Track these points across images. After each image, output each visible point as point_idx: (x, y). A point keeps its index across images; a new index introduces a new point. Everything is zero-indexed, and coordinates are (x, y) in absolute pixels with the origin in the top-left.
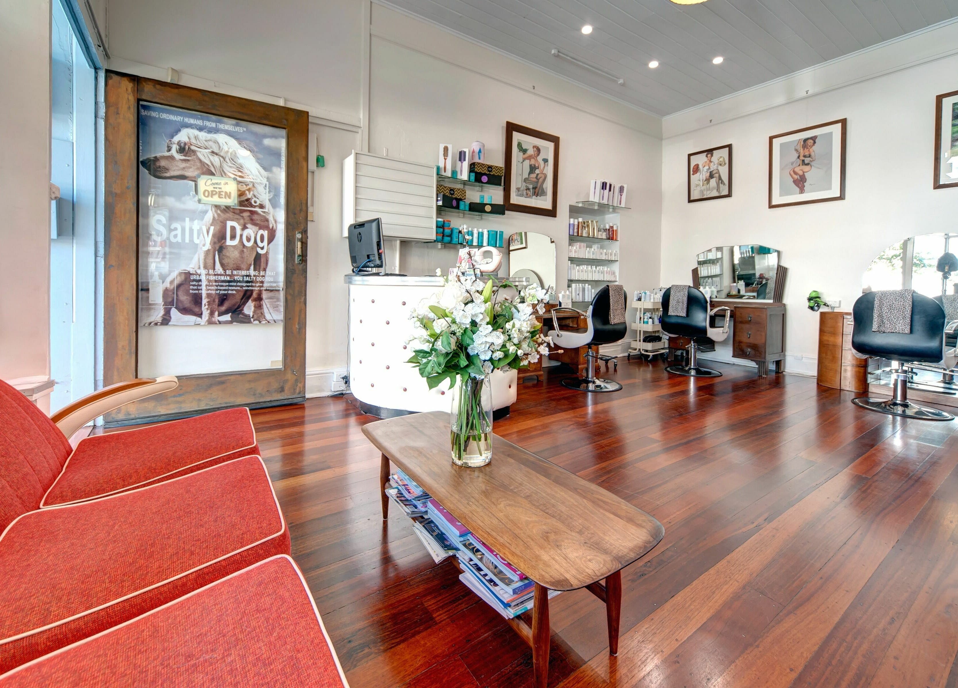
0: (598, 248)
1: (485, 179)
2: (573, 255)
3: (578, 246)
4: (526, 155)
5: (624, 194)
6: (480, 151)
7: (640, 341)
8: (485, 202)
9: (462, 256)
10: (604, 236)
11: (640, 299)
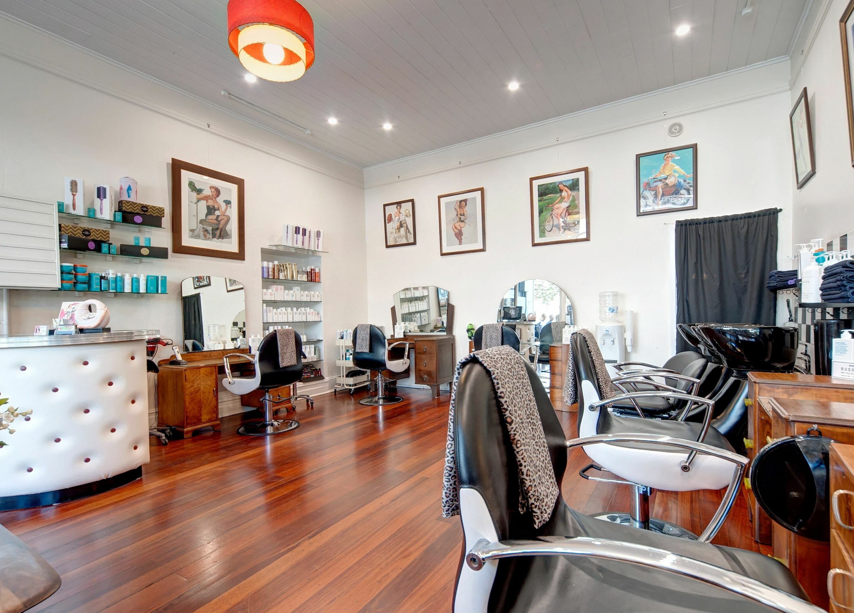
0: (298, 290)
1: (138, 219)
2: (268, 298)
3: (274, 289)
4: (201, 196)
5: (321, 239)
6: (129, 188)
7: (343, 376)
8: (140, 245)
9: (65, 310)
10: (304, 278)
11: (342, 338)
